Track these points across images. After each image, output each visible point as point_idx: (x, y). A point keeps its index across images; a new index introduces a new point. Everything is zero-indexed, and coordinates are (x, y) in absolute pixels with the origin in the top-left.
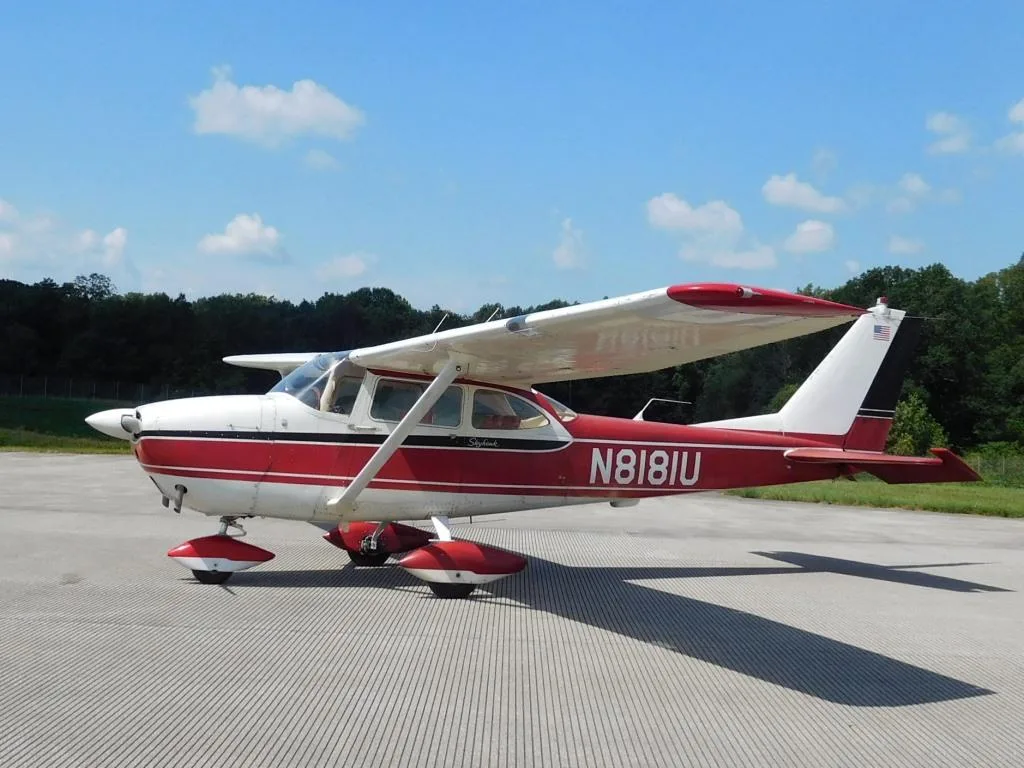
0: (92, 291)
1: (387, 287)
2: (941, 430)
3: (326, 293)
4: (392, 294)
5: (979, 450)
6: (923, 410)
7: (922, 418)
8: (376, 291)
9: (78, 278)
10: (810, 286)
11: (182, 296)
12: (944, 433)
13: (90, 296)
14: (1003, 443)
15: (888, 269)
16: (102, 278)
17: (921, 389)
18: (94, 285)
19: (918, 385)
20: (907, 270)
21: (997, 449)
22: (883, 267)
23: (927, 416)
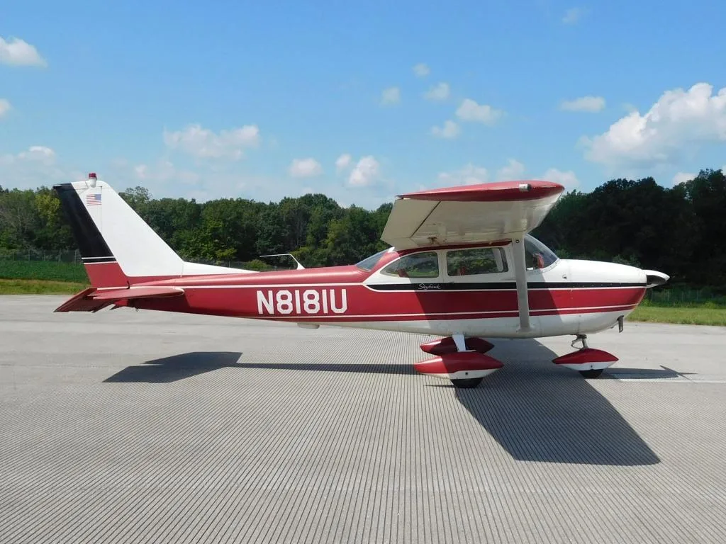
0: (137, 198)
1: (323, 193)
3: (285, 198)
4: (325, 198)
8: (316, 196)
9: (128, 189)
11: (194, 200)
13: (136, 201)
16: (143, 189)
18: (138, 194)
20: (631, 181)
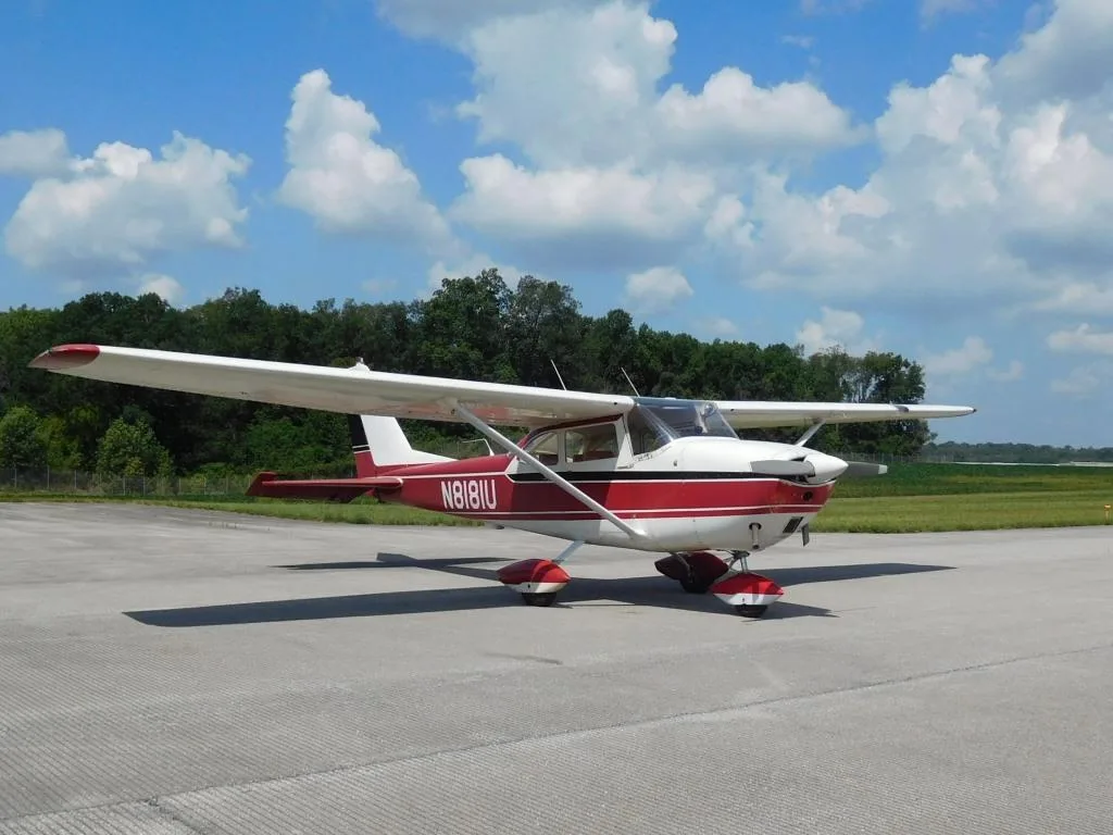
2: (167, 452)
5: (200, 471)
6: (150, 433)
7: (149, 442)
10: (24, 306)
12: (170, 455)
14: (219, 465)
15: (107, 295)
17: (146, 413)
19: (144, 409)
21: (216, 470)
22: (102, 293)
23: (152, 439)
